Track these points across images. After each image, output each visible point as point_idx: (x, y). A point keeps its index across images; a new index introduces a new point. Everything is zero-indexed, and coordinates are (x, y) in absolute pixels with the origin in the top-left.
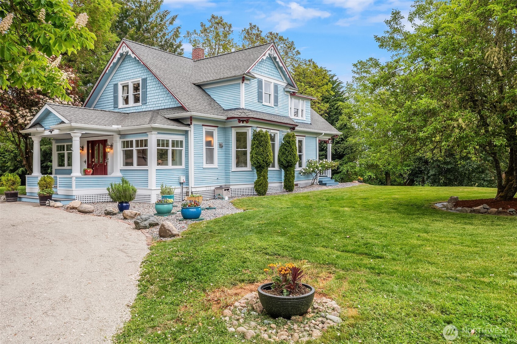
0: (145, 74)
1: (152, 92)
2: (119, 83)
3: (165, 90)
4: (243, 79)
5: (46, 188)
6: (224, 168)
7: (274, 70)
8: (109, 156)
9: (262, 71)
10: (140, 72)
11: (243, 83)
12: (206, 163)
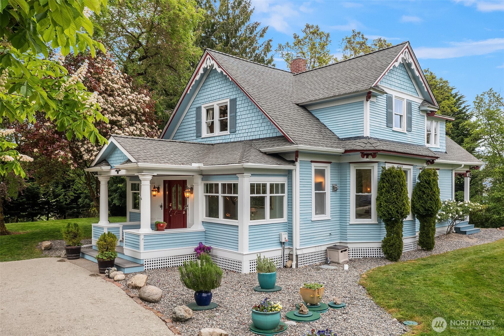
0: (234, 93)
1: (243, 117)
2: (203, 106)
3: (261, 113)
4: (369, 95)
5: (107, 251)
6: (338, 219)
7: (408, 81)
8: (189, 202)
9: (392, 83)
10: (228, 91)
11: (367, 100)
12: (316, 214)
